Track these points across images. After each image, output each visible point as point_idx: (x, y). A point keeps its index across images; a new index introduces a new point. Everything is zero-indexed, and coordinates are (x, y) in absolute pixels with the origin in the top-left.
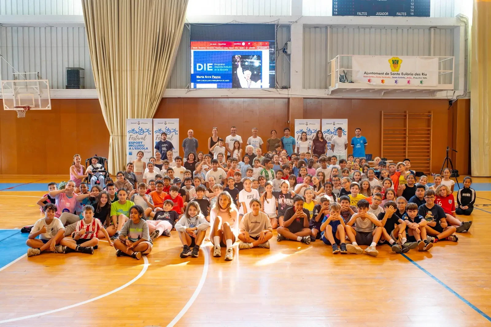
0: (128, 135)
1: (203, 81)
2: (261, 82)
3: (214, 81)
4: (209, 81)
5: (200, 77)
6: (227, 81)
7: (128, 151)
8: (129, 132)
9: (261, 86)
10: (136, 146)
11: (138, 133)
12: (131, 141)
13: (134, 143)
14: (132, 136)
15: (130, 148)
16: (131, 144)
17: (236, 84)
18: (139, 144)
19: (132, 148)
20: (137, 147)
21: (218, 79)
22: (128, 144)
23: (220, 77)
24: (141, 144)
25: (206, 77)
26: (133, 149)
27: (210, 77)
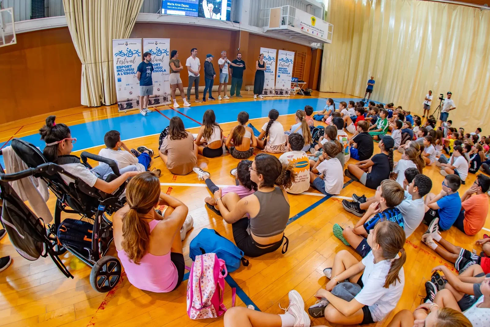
0: (115, 59)
1: (173, 8)
2: (221, 15)
3: (183, 9)
4: (179, 8)
5: (170, 4)
6: (194, 10)
7: (117, 77)
8: (117, 55)
9: (220, 18)
10: (125, 70)
11: (126, 56)
12: (119, 65)
13: (123, 67)
14: (119, 60)
15: (119, 73)
16: (119, 69)
17: (201, 14)
18: (128, 68)
19: (120, 74)
20: (126, 72)
21: (186, 8)
22: (115, 70)
23: (188, 6)
24: (130, 68)
25: (176, 4)
26: (122, 75)
27: (180, 5)
